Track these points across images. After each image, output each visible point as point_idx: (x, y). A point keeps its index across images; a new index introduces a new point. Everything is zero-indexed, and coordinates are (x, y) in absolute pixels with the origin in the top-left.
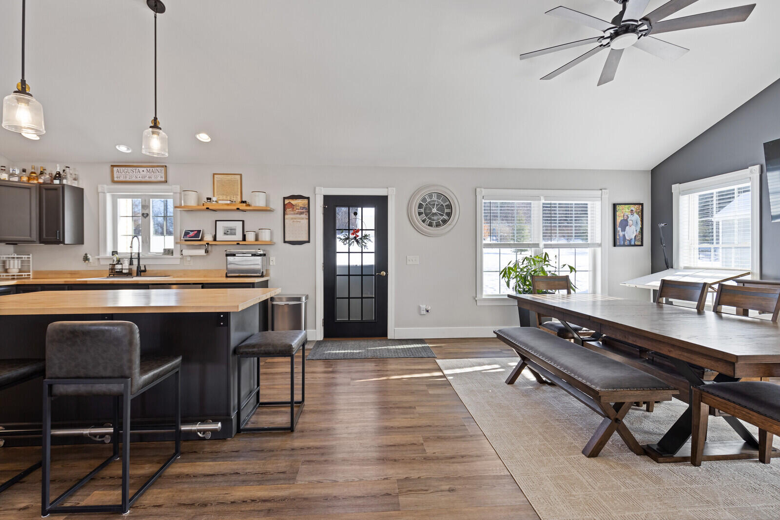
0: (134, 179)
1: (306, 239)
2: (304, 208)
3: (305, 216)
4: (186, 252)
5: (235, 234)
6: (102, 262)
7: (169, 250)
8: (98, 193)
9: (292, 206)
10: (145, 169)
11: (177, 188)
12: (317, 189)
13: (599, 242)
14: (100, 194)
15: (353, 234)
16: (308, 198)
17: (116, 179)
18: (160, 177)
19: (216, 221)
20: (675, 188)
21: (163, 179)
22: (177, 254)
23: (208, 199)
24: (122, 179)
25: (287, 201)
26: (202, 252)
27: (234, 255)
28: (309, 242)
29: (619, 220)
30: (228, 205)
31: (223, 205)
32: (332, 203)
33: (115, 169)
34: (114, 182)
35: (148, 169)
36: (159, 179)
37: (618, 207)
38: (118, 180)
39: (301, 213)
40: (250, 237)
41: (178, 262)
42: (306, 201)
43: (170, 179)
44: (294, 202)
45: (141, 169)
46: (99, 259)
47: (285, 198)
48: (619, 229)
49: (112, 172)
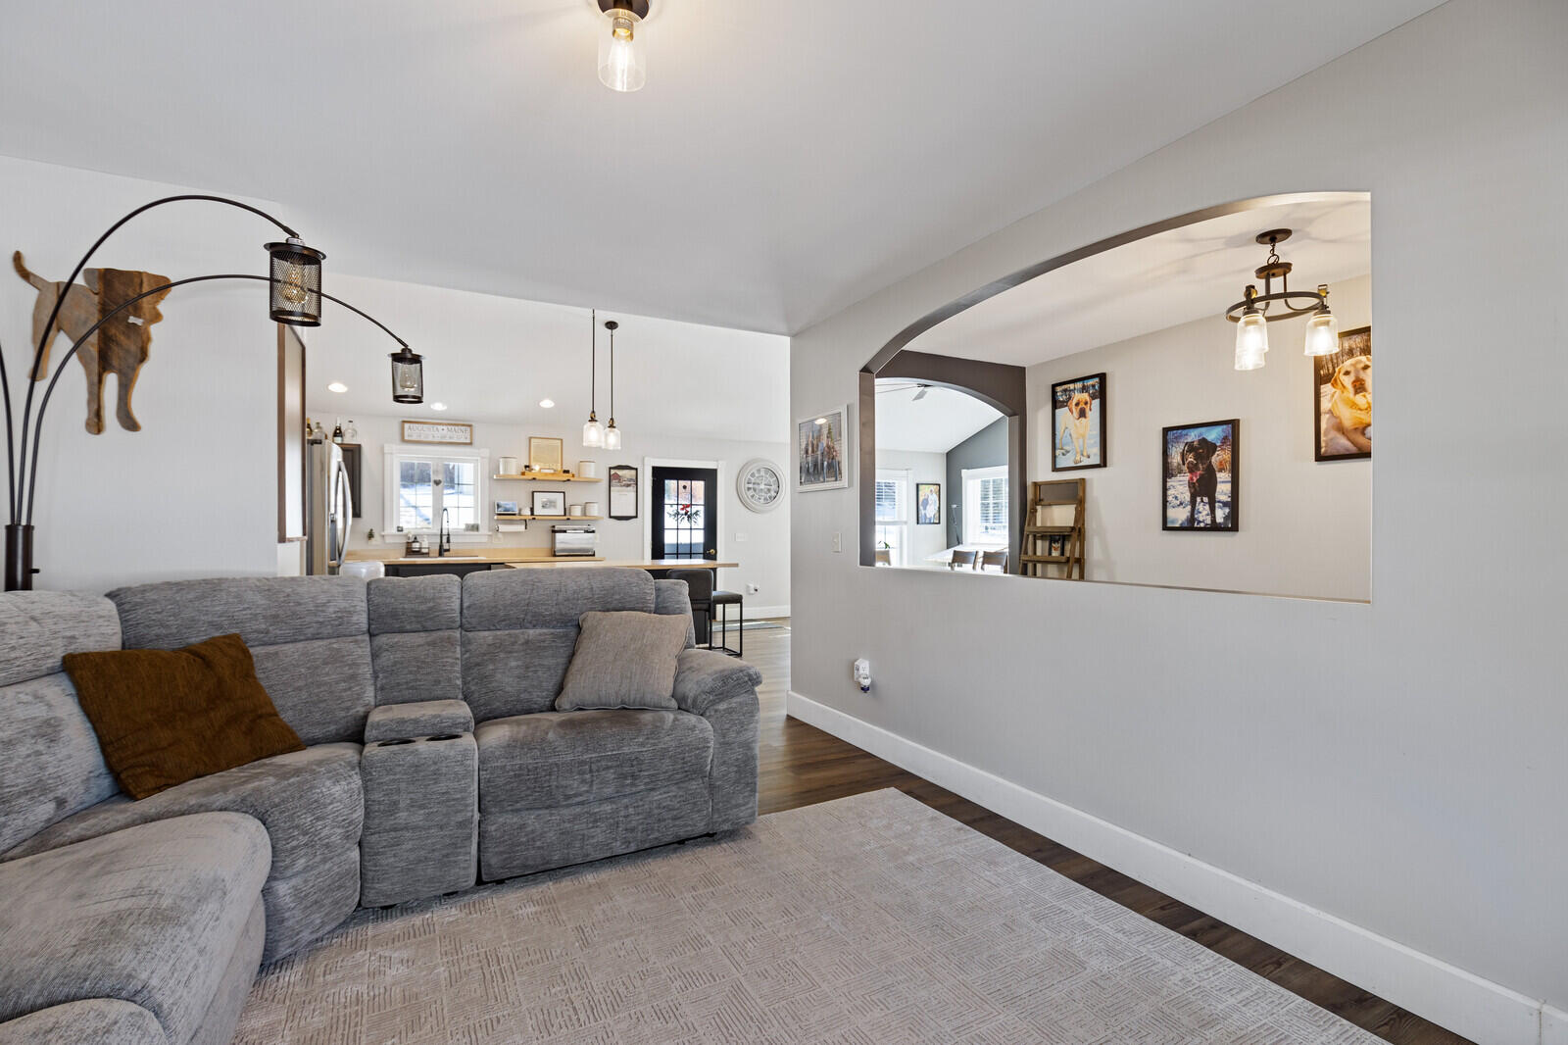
0: (430, 439)
1: (634, 515)
2: (631, 480)
3: (632, 489)
4: (503, 528)
5: (555, 506)
6: (388, 540)
7: (473, 526)
8: (383, 454)
9: (618, 477)
10: (445, 428)
11: (486, 452)
12: (646, 459)
13: (905, 519)
14: (386, 456)
15: (682, 509)
16: (636, 469)
17: (406, 438)
18: (463, 437)
19: (533, 492)
20: (964, 471)
21: (468, 441)
22: (484, 530)
23: (526, 467)
24: (414, 438)
25: (613, 472)
26: (521, 528)
27: (565, 532)
28: (636, 517)
29: (921, 499)
30: (552, 474)
31: (546, 474)
32: (661, 475)
33: (407, 425)
34: (403, 440)
35: (450, 427)
36: (463, 440)
37: (921, 487)
38: (410, 439)
39: (629, 485)
40: (577, 512)
41: (485, 539)
42: (634, 472)
43: (476, 441)
44: (620, 473)
45: (440, 427)
46: (383, 536)
47: (610, 468)
48: (921, 508)
49: (403, 429)
